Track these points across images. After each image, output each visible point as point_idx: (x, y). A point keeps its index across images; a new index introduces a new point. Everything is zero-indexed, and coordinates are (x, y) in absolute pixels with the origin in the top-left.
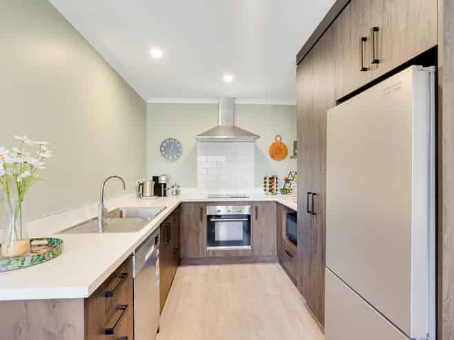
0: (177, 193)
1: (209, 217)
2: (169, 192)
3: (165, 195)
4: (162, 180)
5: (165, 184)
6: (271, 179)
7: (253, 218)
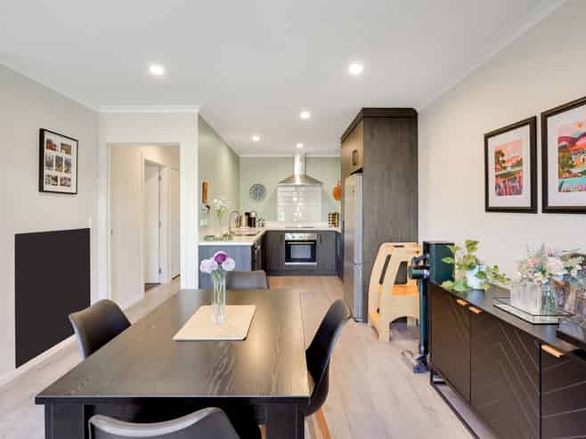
0: (263, 226)
1: (287, 241)
2: (257, 224)
3: (255, 226)
4: (253, 215)
5: (254, 219)
6: (334, 215)
7: (318, 243)
